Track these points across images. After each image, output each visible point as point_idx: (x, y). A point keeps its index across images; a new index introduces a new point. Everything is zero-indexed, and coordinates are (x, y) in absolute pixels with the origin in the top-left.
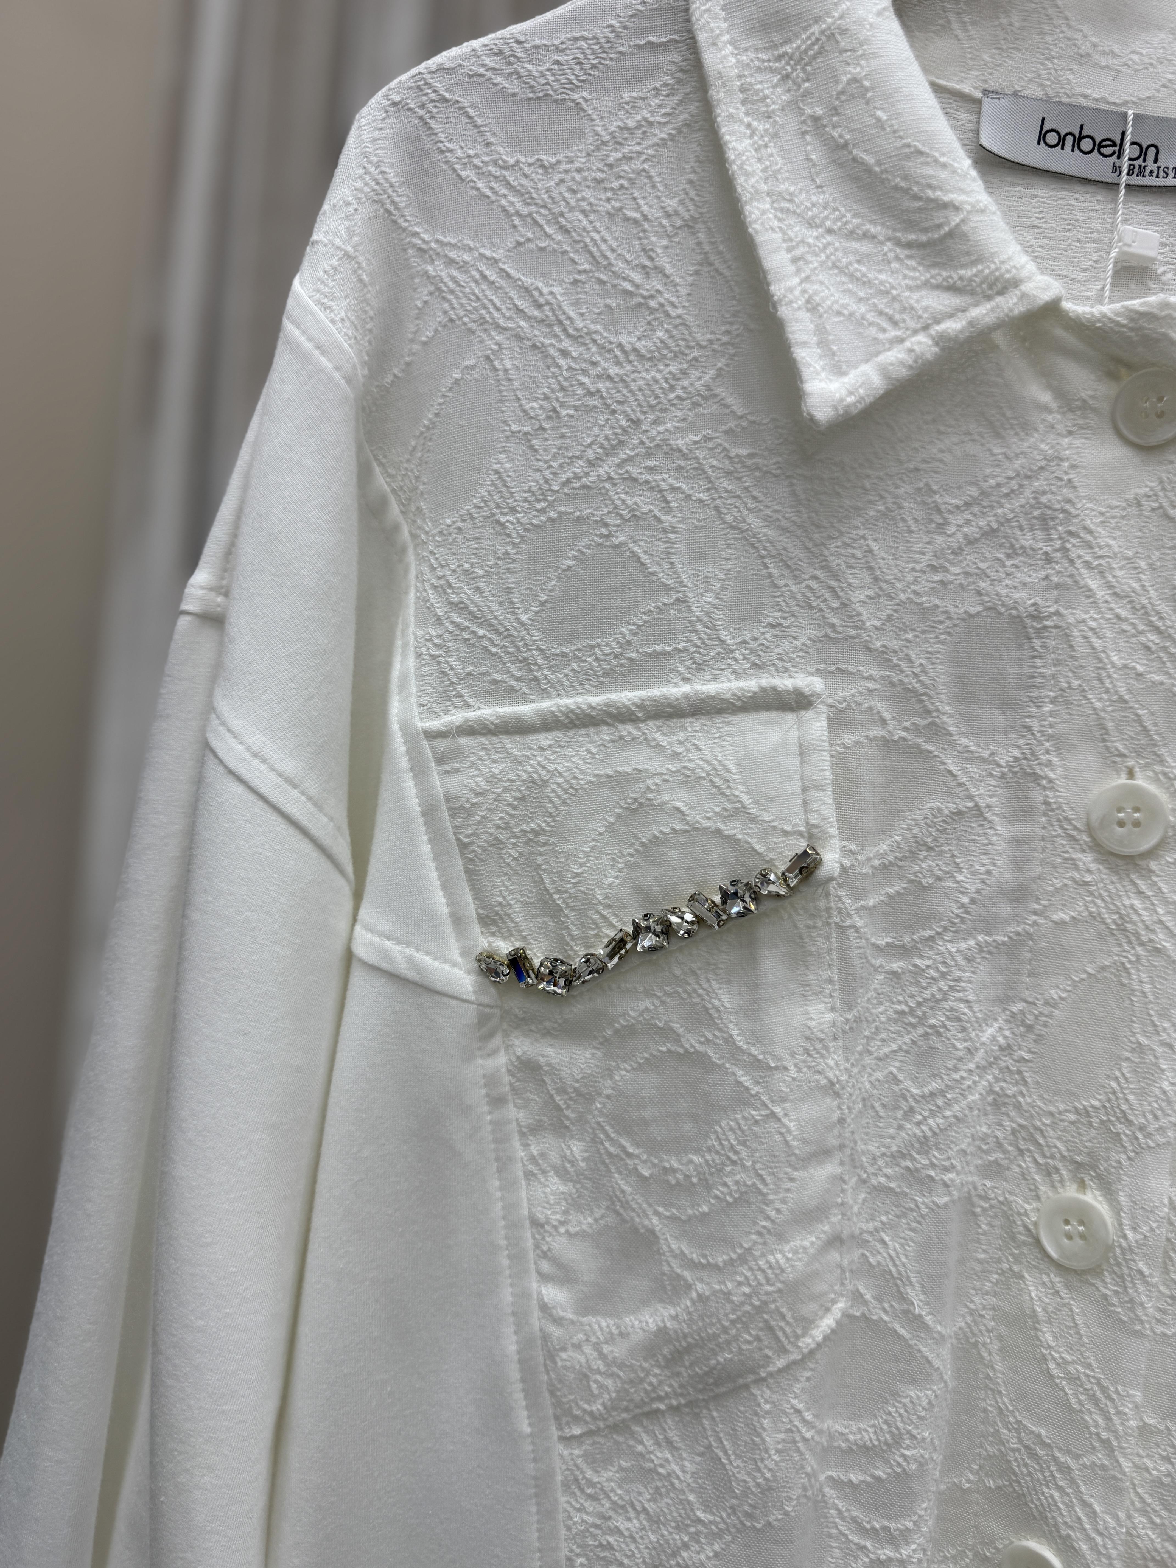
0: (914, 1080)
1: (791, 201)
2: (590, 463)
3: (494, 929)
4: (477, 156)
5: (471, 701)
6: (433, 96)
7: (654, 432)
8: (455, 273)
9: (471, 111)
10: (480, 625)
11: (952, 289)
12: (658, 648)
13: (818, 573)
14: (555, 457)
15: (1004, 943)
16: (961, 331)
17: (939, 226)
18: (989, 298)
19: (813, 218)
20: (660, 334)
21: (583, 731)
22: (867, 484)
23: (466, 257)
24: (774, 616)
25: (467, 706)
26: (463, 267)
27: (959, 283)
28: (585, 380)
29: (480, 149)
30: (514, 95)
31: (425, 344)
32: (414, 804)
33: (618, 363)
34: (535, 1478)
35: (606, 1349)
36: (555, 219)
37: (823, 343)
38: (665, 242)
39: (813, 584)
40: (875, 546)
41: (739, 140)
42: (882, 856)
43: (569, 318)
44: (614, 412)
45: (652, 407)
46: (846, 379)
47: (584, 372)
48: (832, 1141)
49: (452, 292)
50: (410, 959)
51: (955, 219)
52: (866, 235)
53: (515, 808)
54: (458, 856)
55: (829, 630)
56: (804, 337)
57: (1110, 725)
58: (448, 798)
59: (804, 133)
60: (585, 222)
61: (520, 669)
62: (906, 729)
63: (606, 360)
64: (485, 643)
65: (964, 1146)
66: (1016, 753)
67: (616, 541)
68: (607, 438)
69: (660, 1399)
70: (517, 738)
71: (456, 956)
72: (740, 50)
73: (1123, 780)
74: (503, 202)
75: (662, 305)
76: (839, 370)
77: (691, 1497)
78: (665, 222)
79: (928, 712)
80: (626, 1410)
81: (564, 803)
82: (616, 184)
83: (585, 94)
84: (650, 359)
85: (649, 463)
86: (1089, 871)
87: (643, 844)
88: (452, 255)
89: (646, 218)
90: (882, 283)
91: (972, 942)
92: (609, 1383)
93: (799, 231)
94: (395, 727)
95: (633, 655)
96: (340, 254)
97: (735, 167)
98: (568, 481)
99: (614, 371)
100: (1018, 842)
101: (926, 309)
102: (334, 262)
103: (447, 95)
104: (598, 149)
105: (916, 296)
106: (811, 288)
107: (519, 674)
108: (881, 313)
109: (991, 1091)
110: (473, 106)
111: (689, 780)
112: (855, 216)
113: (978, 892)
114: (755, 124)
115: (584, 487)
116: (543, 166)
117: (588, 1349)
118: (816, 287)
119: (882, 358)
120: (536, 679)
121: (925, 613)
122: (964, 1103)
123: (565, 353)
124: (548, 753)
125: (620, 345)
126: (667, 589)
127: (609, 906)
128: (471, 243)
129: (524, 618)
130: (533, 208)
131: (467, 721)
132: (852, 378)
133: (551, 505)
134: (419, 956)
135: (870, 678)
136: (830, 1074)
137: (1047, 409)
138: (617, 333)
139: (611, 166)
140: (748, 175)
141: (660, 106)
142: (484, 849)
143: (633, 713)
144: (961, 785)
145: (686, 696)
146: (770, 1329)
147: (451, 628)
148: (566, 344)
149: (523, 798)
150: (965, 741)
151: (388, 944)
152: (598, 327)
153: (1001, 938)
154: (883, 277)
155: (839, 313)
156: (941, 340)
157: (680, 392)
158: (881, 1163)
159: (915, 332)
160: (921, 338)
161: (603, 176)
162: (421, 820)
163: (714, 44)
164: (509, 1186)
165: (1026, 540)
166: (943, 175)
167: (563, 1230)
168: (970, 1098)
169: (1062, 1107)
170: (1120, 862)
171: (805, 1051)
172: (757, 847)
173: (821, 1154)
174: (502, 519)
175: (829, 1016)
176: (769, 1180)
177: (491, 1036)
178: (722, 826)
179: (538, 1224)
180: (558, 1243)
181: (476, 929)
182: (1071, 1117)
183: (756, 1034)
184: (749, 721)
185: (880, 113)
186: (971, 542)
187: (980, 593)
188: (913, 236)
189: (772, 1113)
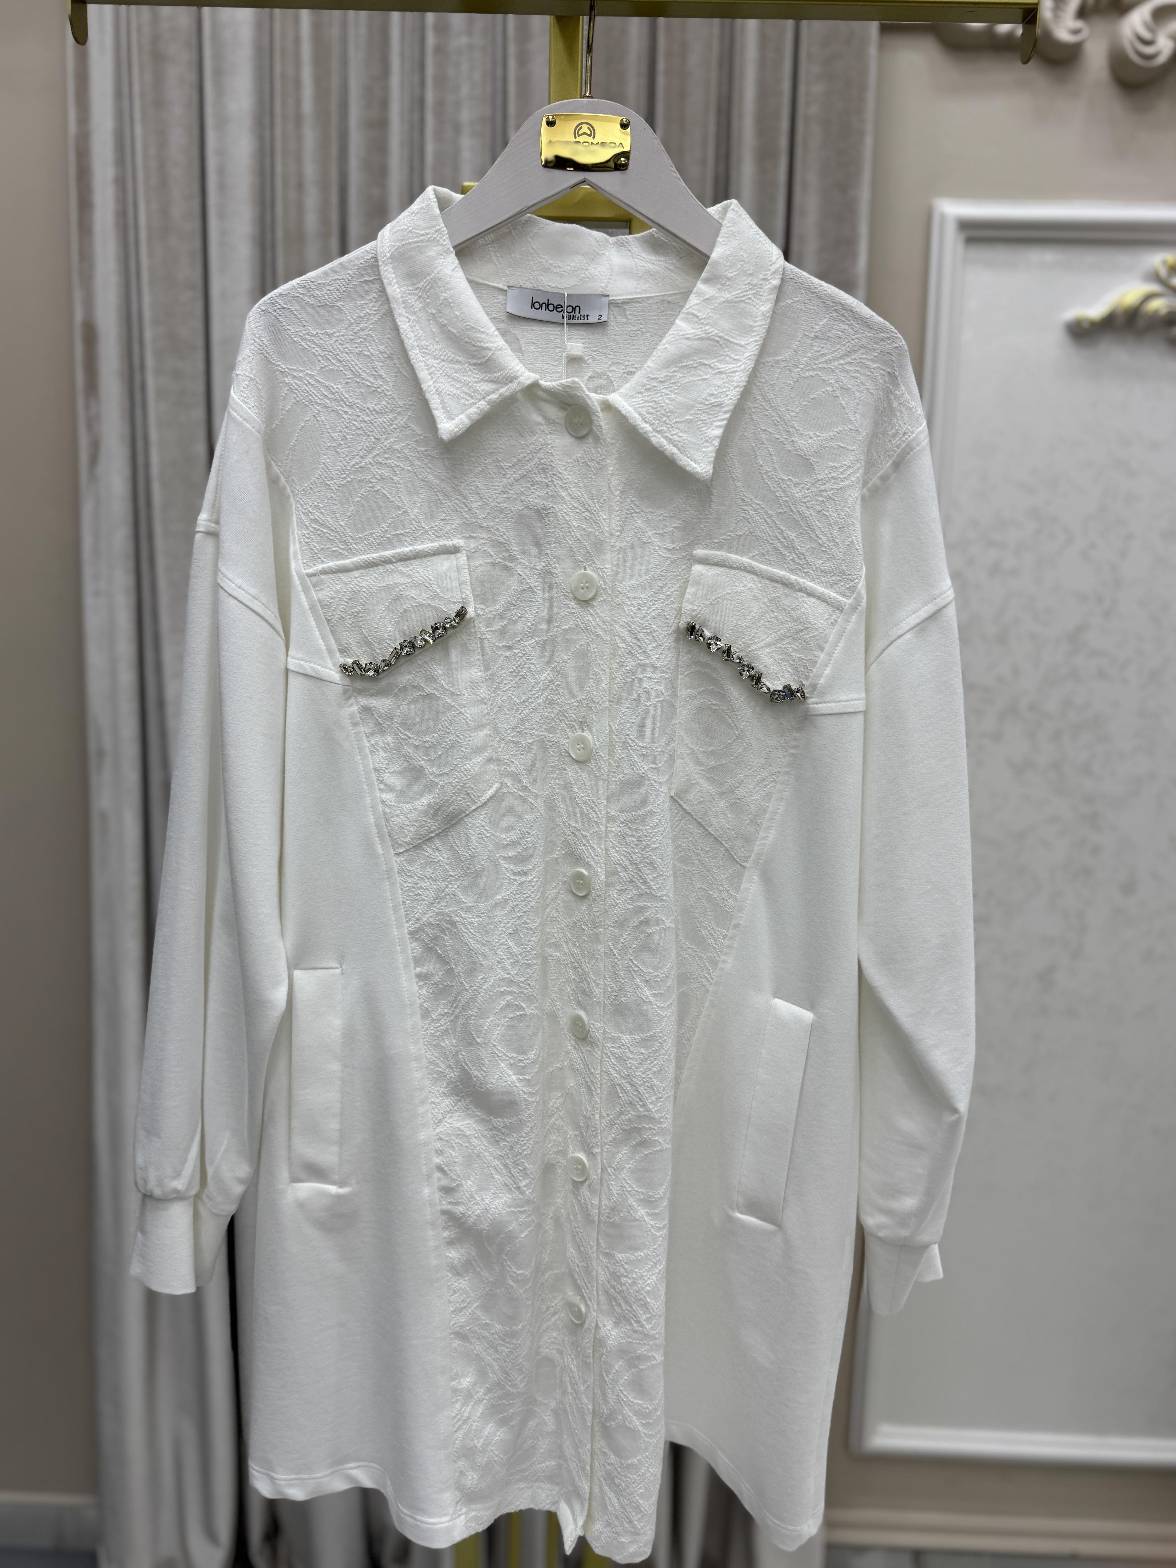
0: (517, 697)
1: (427, 349)
2: (362, 457)
3: (345, 654)
4: (300, 331)
5: (324, 560)
6: (279, 306)
7: (386, 443)
8: (297, 382)
9: (295, 312)
10: (324, 528)
11: (492, 381)
12: (398, 532)
13: (458, 497)
14: (347, 456)
15: (546, 640)
16: (497, 399)
17: (484, 357)
18: (507, 384)
19: (436, 355)
20: (384, 403)
21: (372, 569)
22: (473, 460)
23: (301, 375)
24: (442, 516)
25: (323, 562)
26: (300, 379)
27: (495, 379)
28: (356, 423)
29: (301, 328)
30: (312, 304)
31: (288, 411)
32: (306, 605)
33: (368, 415)
34: (387, 871)
35: (409, 816)
36: (335, 357)
37: (444, 408)
38: (381, 364)
39: (456, 501)
40: (479, 485)
41: (405, 324)
42: (497, 610)
43: (346, 398)
44: (369, 435)
45: (384, 433)
46: (454, 422)
47: (355, 420)
48: (485, 721)
49: (296, 389)
50: (312, 668)
51: (490, 354)
52: (457, 361)
53: (348, 603)
54: (327, 625)
55: (465, 520)
56: (436, 406)
57: (575, 550)
58: (320, 601)
59: (429, 320)
60: (348, 358)
61: (343, 545)
62: (500, 558)
63: (364, 414)
64: (327, 535)
65: (538, 720)
66: (543, 564)
67: (376, 489)
68: (367, 447)
69: (432, 832)
70: (345, 574)
71: (330, 665)
72: (401, 287)
73: (582, 572)
74: (313, 351)
75: (383, 390)
76: (451, 418)
77: (447, 867)
78: (380, 356)
79: (508, 551)
80: (419, 839)
81: (368, 599)
82: (359, 341)
83: (342, 303)
84: (381, 413)
85: (386, 456)
86: (573, 608)
87: (401, 613)
88: (295, 374)
89: (373, 355)
90: (465, 381)
91: (534, 641)
92: (412, 829)
93: (431, 361)
94: (294, 573)
95: (388, 536)
96: (249, 379)
97: (403, 336)
98: (354, 465)
99: (367, 419)
100: (547, 600)
101: (483, 390)
102: (247, 383)
103: (285, 306)
104: (350, 326)
105: (479, 385)
106: (437, 385)
107: (343, 547)
108: (466, 393)
109: (546, 698)
110: (296, 310)
111: (416, 585)
112: (453, 353)
113: (534, 621)
114: (410, 317)
115: (360, 467)
116: (328, 335)
117: (402, 817)
118: (439, 384)
119: (467, 412)
120: (350, 549)
121: (503, 510)
122: (535, 704)
123: (346, 412)
124: (359, 579)
125: (368, 408)
126: (399, 507)
127: (390, 640)
128: (302, 369)
129: (342, 523)
130: (326, 353)
131: (323, 568)
132: (457, 421)
133: (348, 475)
134: (316, 666)
135: (483, 538)
136: (482, 696)
137: (541, 424)
138: (366, 403)
139: (356, 333)
140: (409, 339)
141: (373, 307)
142: (337, 621)
143: (391, 560)
144: (524, 579)
145: (411, 551)
146: (468, 794)
147: (312, 530)
148: (346, 409)
149: (351, 599)
150: (524, 561)
151: (302, 662)
152: (358, 401)
153: (545, 638)
154: (465, 378)
155: (449, 395)
156: (489, 402)
157: (394, 426)
158: (509, 732)
159: (480, 400)
160: (482, 402)
161: (353, 337)
162: (309, 611)
163: (390, 284)
164: (364, 758)
165: (538, 478)
166: (483, 336)
167: (387, 771)
168: (538, 701)
169: (573, 701)
170: (583, 603)
171: (471, 687)
172: (444, 609)
173: (481, 726)
174: (329, 483)
175: (480, 673)
176: (461, 737)
177: (349, 698)
178: (430, 602)
179: (376, 770)
180: (386, 777)
181: (338, 655)
182: (576, 704)
183: (452, 683)
184: (437, 560)
185: (456, 312)
186: (517, 481)
187: (522, 501)
188: (475, 361)
189: (461, 713)
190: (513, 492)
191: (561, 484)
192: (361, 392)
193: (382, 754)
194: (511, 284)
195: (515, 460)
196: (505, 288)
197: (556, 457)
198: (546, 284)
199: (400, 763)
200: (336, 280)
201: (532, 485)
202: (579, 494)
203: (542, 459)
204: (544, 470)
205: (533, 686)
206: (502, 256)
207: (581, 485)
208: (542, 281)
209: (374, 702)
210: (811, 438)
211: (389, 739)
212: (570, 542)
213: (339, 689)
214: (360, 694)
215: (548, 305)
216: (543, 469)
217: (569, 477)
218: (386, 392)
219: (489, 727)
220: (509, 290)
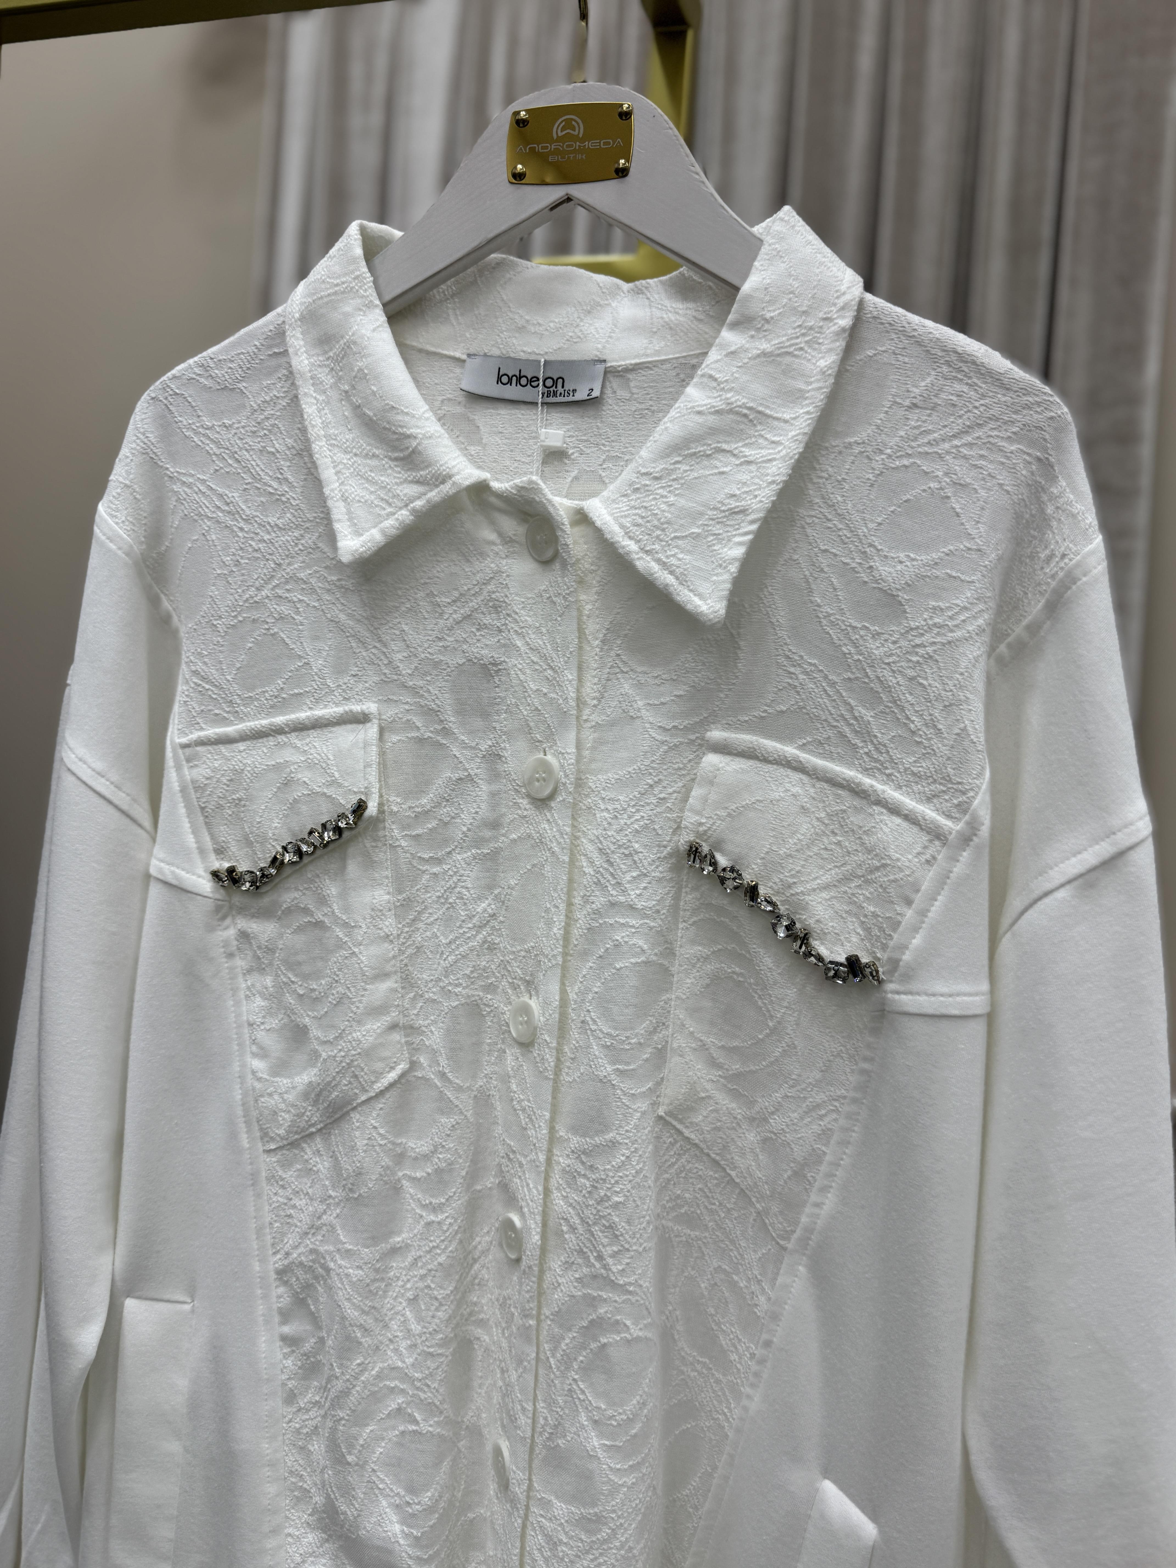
1: (335, 439)
2: (258, 589)
3: (222, 856)
4: (194, 423)
5: (203, 725)
6: (171, 392)
7: (289, 570)
8: (186, 489)
9: (189, 399)
10: (207, 683)
11: (418, 482)
12: (296, 691)
13: (378, 645)
14: (240, 586)
15: (488, 854)
16: (423, 506)
17: (408, 448)
18: (437, 486)
19: (346, 448)
20: (288, 515)
21: (260, 741)
22: (400, 593)
23: (191, 480)
24: (354, 670)
25: (202, 729)
26: (190, 486)
27: (421, 480)
28: (253, 543)
29: (195, 419)
30: (210, 388)
31: (176, 528)
32: (176, 786)
33: (269, 533)
34: (252, 1175)
35: (285, 1097)
36: (233, 455)
37: (350, 519)
38: (288, 464)
39: (373, 650)
40: (406, 628)
41: (310, 407)
42: (423, 806)
43: (242, 510)
44: (268, 560)
45: (287, 556)
46: (361, 539)
47: (252, 539)
48: (390, 968)
49: (185, 499)
50: (173, 873)
51: (414, 444)
52: (374, 455)
53: (228, 786)
54: (200, 814)
55: (383, 677)
56: (340, 517)
57: (532, 724)
58: (192, 782)
59: (341, 401)
60: (248, 456)
61: (229, 707)
62: (432, 732)
63: (263, 531)
64: (210, 693)
66: (490, 743)
67: (272, 632)
68: (265, 575)
69: (312, 1125)
70: (227, 746)
71: (201, 871)
72: (310, 356)
73: (541, 755)
74: (207, 448)
75: (288, 499)
76: (358, 533)
77: (327, 1183)
78: (288, 452)
79: (442, 721)
80: (297, 1133)
81: (252, 782)
82: (262, 434)
83: (244, 384)
84: (284, 529)
85: (287, 587)
86: (525, 809)
87: (291, 804)
88: (184, 479)
89: (278, 451)
90: (382, 482)
91: (469, 854)
92: (288, 1116)
93: (340, 456)
94: (168, 742)
95: (284, 696)
96: (122, 485)
97: (307, 423)
98: (247, 600)
99: (267, 537)
100: (493, 795)
101: (405, 495)
102: (119, 490)
103: (177, 391)
104: (252, 414)
105: (400, 488)
106: (343, 488)
107: (227, 709)
108: (382, 499)
109: (485, 942)
110: (190, 396)
111: (311, 766)
112: (368, 445)
113: (471, 824)
114: (318, 397)
115: (256, 602)
116: (225, 426)
117: (275, 1097)
118: (348, 487)
119: (382, 525)
120: (237, 712)
121: (436, 664)
122: (466, 947)
123: (241, 529)
124: (243, 754)
125: (269, 523)
126: (300, 657)
127: (276, 840)
128: (193, 472)
129: (229, 677)
130: (222, 450)
131: (200, 737)
132: (366, 537)
133: (239, 613)
134: (178, 871)
135: (407, 703)
136: (386, 930)
137: (494, 544)
138: (267, 516)
139: (259, 423)
140: (313, 426)
141: (282, 387)
142: (213, 810)
143: (283, 729)
144: (461, 762)
145: (308, 718)
146: (356, 1076)
147: (193, 685)
148: (242, 524)
149: (231, 780)
150: (463, 737)
151: (162, 865)
152: (258, 514)
153: (486, 851)
154: (383, 478)
155: (359, 501)
156: (414, 511)
157: (301, 547)
158: (430, 985)
159: (401, 508)
160: (404, 511)
161: (255, 429)
162: (180, 795)
163: (296, 356)
164: (237, 1004)
165: (487, 620)
166: (407, 418)
167: (262, 1027)
168: (471, 944)
169: (519, 948)
170: (539, 803)
171: (372, 917)
172: (341, 801)
173: (383, 975)
174: (215, 623)
175: (387, 897)
176: (352, 989)
177: (224, 918)
178: (325, 790)
179: (251, 1025)
180: (260, 1035)
181: (213, 856)
182: (523, 953)
183: (346, 909)
184: (339, 730)
185: (373, 387)
186: (458, 623)
187: (463, 652)
188: (396, 455)
189: (354, 953)
190: (453, 639)
191: (516, 628)
192: (262, 502)
193: (259, 1002)
194: (472, 351)
195: (456, 594)
196: (464, 357)
197: (512, 590)
198: (519, 348)
199: (281, 1016)
200: (239, 354)
201: (478, 630)
202: (541, 643)
203: (494, 592)
204: (496, 609)
205: (463, 921)
206: (462, 314)
207: (544, 630)
208: (514, 345)
209: (254, 926)
210: (901, 562)
211: (269, 981)
212: (525, 713)
213: (209, 905)
214: (239, 913)
215: (521, 377)
216: (495, 607)
217: (528, 619)
218: (292, 501)
219: (395, 978)
220: (468, 360)
